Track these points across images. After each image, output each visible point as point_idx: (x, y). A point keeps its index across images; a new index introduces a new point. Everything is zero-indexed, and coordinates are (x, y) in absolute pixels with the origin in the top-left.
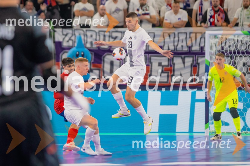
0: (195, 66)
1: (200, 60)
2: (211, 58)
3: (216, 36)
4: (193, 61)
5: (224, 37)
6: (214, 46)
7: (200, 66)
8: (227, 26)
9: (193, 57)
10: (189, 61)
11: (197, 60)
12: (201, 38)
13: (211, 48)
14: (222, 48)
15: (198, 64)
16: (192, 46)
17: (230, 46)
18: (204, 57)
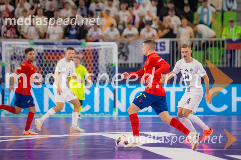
2: (6, 61)
3: (10, 45)
5: (16, 46)
6: (8, 52)
8: (18, 38)
13: (6, 54)
14: (15, 54)
17: (20, 53)
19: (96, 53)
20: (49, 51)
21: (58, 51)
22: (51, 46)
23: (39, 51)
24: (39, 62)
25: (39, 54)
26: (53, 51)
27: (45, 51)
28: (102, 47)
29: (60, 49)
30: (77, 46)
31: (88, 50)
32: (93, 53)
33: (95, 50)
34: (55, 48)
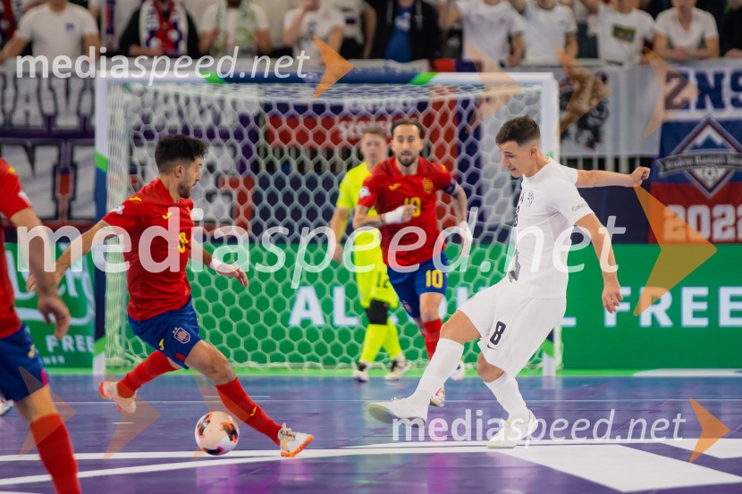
0: (65, 172)
1: (80, 154)
2: (113, 150)
3: (125, 85)
4: (59, 156)
5: (151, 88)
6: (120, 113)
7: (81, 172)
9: (59, 147)
10: (47, 156)
11: (72, 153)
12: (83, 90)
13: (112, 120)
15: (75, 166)
16: (56, 113)
17: (167, 115)
18: (92, 144)
19: (471, 116)
20: (283, 107)
21: (319, 108)
22: (291, 88)
23: (243, 109)
24: (247, 151)
25: (244, 119)
26: (301, 108)
27: (267, 107)
28: (493, 93)
29: (328, 101)
30: (397, 87)
31: (438, 105)
32: (458, 117)
33: (465, 103)
34: (306, 96)
